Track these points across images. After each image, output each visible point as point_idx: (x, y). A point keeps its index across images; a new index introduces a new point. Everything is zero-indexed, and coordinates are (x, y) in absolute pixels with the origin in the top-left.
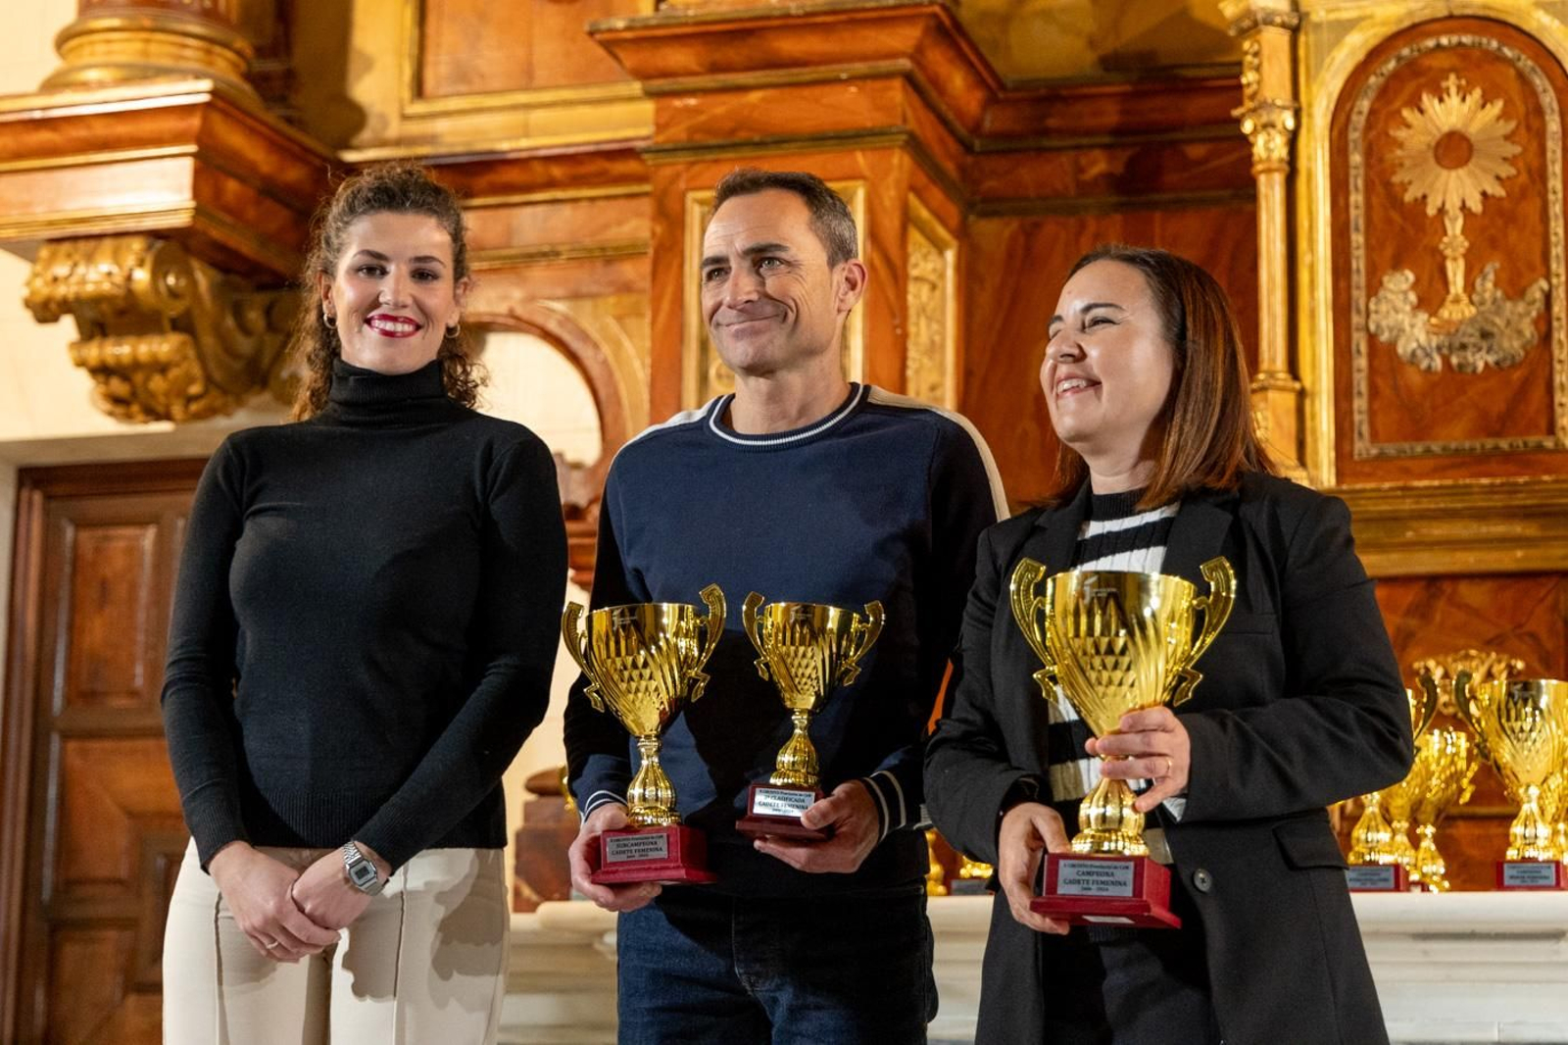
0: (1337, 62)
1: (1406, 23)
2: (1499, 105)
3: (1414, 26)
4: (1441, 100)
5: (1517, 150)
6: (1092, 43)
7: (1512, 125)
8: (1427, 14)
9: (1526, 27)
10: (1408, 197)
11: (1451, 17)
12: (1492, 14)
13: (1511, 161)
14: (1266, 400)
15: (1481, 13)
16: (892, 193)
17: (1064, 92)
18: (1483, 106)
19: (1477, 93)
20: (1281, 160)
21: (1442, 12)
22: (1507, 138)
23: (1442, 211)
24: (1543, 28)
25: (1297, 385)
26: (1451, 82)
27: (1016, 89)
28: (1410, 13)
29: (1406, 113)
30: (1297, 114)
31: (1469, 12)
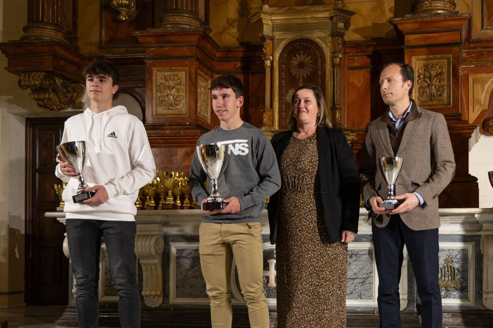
0: (281, 46)
1: (294, 40)
2: (310, 57)
3: (295, 40)
4: (300, 56)
5: (313, 66)
6: (238, 39)
7: (312, 61)
8: (298, 38)
9: (316, 42)
10: (294, 74)
11: (302, 39)
12: (310, 39)
13: (312, 68)
14: (266, 113)
15: (307, 38)
16: (194, 70)
17: (232, 50)
18: (307, 57)
19: (306, 54)
20: (270, 66)
21: (300, 38)
22: (311, 63)
23: (299, 77)
24: (318, 42)
25: (272, 110)
26: (301, 52)
27: (222, 49)
28: (294, 38)
29: (293, 58)
30: (273, 57)
31: (305, 38)
